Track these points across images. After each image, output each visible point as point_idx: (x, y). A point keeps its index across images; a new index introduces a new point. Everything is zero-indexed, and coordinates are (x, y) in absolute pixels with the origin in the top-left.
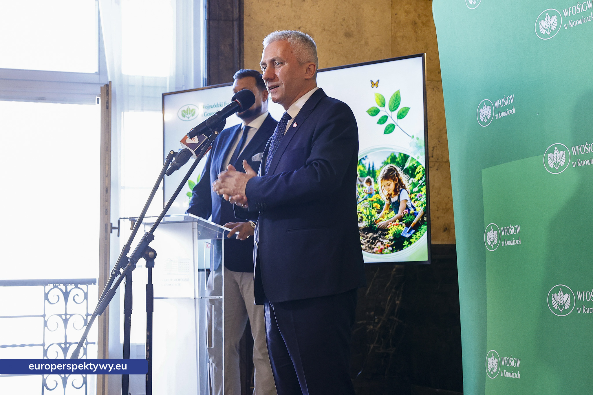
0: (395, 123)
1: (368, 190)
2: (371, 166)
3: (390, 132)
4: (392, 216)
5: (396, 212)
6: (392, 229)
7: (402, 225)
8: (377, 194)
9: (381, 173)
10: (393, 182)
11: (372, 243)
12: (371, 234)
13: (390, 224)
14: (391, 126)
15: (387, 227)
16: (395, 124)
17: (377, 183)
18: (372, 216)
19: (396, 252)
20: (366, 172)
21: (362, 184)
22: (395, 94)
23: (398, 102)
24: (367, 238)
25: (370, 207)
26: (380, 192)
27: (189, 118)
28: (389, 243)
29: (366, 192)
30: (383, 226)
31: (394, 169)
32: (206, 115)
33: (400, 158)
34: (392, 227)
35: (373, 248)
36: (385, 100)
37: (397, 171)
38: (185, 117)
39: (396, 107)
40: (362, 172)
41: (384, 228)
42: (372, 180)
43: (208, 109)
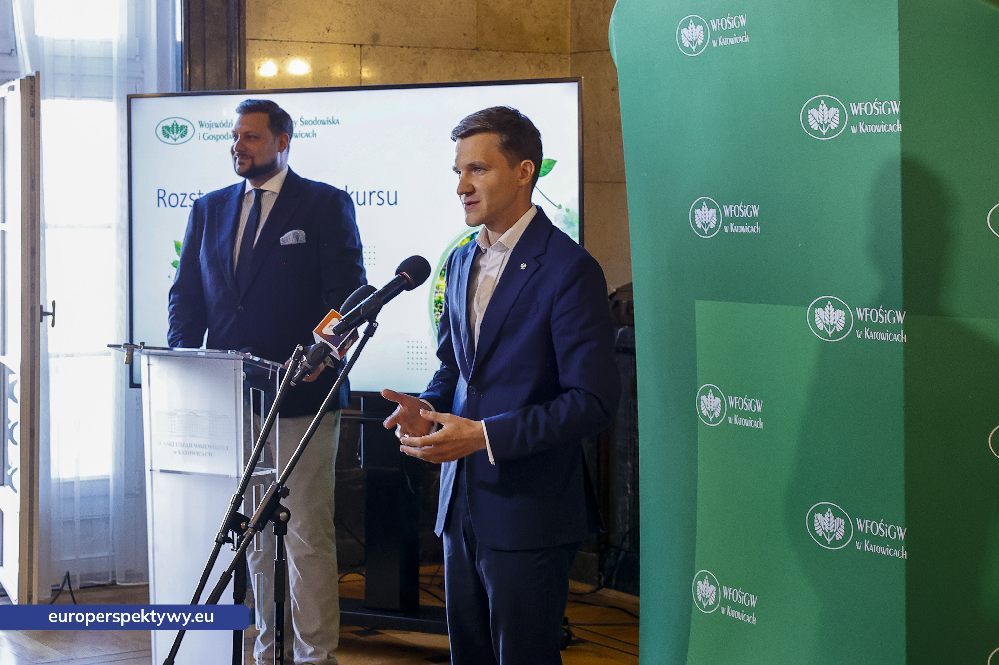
27: (177, 141)
32: (206, 137)
38: (168, 138)
43: (210, 129)
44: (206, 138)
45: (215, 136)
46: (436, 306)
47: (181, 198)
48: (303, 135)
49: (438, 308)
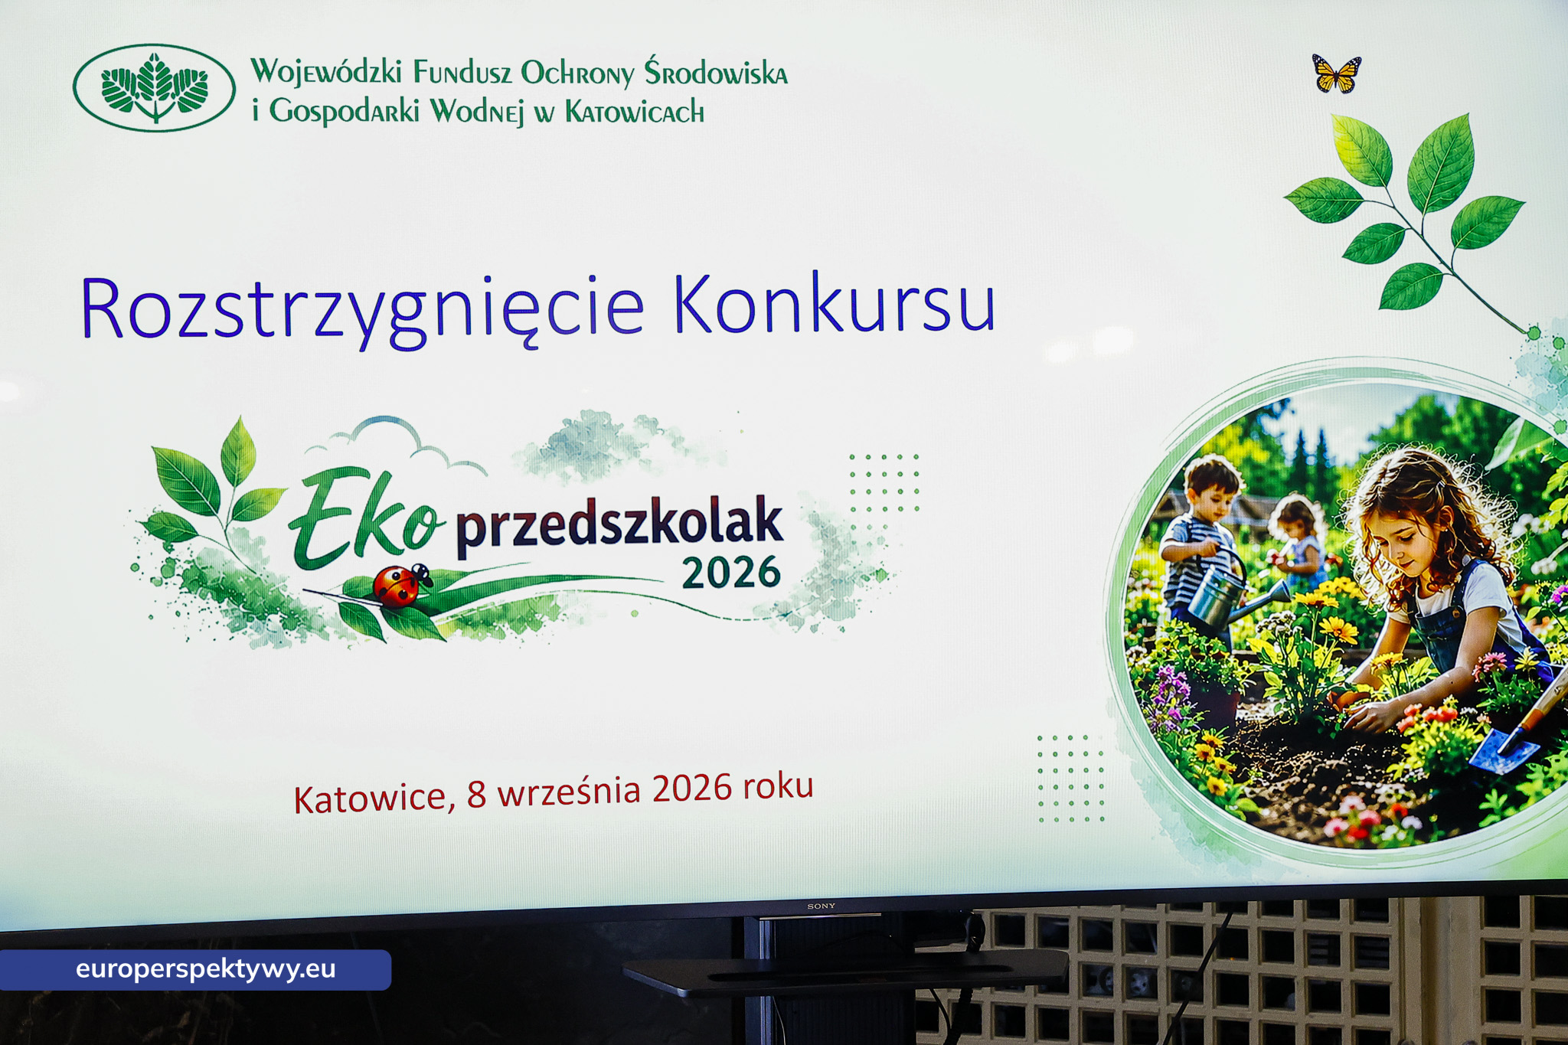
0: (1443, 262)
1: (1291, 556)
2: (1311, 447)
3: (1416, 301)
4: (1423, 679)
5: (1446, 661)
6: (1420, 735)
7: (1472, 718)
8: (1344, 579)
9: (1366, 485)
10: (1426, 529)
11: (1316, 799)
12: (1307, 757)
13: (1413, 713)
14: (1419, 276)
15: (1395, 728)
16: (1443, 269)
17: (1341, 526)
18: (1314, 675)
19: (1441, 839)
20: (1284, 476)
21: (1261, 525)
22: (1447, 132)
23: (1458, 170)
24: (1287, 772)
25: (1307, 633)
26: (1362, 566)
27: (163, 121)
28: (1406, 799)
29: (1279, 566)
30: (1373, 719)
31: (1431, 468)
32: (281, 113)
33: (1467, 420)
34: (1423, 726)
35: (1323, 822)
36: (1387, 155)
37: (1449, 479)
38: (128, 109)
39: (1446, 193)
40: (1259, 473)
41: (1378, 732)
42: (1317, 511)
43: (299, 84)
45: (320, 111)
46: (1132, 629)
47: (181, 310)
48: (657, 115)
49: (1139, 635)
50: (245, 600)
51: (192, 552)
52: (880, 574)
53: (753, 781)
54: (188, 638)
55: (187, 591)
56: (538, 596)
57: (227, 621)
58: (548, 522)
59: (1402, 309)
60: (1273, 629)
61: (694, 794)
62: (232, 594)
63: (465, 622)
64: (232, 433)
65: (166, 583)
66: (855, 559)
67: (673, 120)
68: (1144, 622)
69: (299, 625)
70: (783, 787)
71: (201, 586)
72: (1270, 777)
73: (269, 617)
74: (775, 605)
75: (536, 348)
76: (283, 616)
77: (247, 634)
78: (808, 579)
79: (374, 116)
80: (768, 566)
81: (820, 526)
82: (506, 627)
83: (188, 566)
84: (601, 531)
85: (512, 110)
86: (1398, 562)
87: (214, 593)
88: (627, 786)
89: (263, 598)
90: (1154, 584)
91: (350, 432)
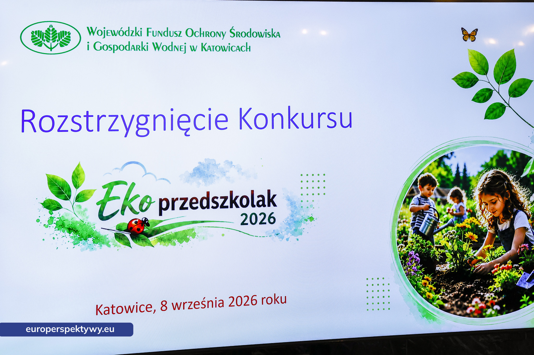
0: (506, 102)
1: (455, 210)
2: (461, 170)
3: (497, 117)
4: (500, 254)
5: (508, 248)
6: (499, 275)
7: (517, 268)
8: (473, 218)
9: (480, 183)
10: (500, 199)
11: (464, 299)
12: (460, 284)
13: (497, 267)
14: (498, 107)
15: (491, 272)
16: (506, 105)
18: (463, 253)
19: (507, 313)
20: (452, 180)
22: (507, 56)
23: (511, 69)
24: (454, 290)
25: (460, 238)
26: (479, 213)
27: (54, 50)
28: (495, 299)
29: (451, 213)
30: (483, 269)
31: (502, 176)
33: (515, 159)
34: (501, 271)
35: (466, 308)
37: (509, 180)
39: (507, 77)
40: (444, 179)
41: (485, 274)
42: (463, 193)
43: (104, 37)
44: (98, 48)
46: (400, 238)
47: (58, 122)
48: (234, 49)
49: (402, 240)
50: (79, 232)
51: (60, 214)
52: (311, 219)
53: (265, 298)
54: (57, 248)
55: (58, 229)
56: (188, 229)
57: (73, 240)
58: (192, 201)
59: (492, 119)
60: (448, 236)
61: (243, 303)
62: (74, 230)
63: (161, 239)
64: (76, 169)
65: (50, 227)
66: (302, 213)
67: (240, 51)
68: (404, 235)
69: (99, 242)
70: (276, 300)
71: (63, 227)
72: (448, 292)
73: (88, 239)
74: (274, 231)
75: (189, 135)
76: (94, 238)
77: (80, 246)
78: (285, 221)
79: (132, 49)
80: (271, 216)
81: (290, 201)
82: (176, 241)
83: (58, 220)
84: (212, 204)
85: (182, 47)
86: (491, 211)
87: (68, 230)
88: (219, 301)
89: (86, 232)
90: (407, 221)
91: (120, 167)
